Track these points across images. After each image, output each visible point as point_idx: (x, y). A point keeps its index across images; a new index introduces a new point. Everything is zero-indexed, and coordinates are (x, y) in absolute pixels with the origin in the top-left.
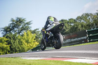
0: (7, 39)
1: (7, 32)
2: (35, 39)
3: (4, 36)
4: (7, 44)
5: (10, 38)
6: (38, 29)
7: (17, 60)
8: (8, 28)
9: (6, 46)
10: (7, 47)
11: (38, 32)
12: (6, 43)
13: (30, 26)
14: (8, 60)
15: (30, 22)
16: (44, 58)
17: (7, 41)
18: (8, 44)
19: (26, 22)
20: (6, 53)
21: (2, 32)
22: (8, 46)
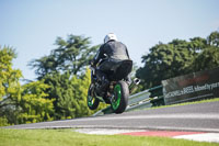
0: (47, 86)
1: (47, 68)
3: (39, 79)
4: (46, 98)
5: (55, 84)
7: (67, 135)
8: (49, 60)
9: (43, 101)
10: (48, 104)
12: (43, 94)
16: (128, 131)
17: (47, 91)
18: (50, 98)
19: (90, 46)
20: (45, 119)
21: (36, 68)
22: (48, 101)
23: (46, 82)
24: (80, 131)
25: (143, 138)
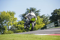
2: (42, 22)
6: (44, 15)
11: (45, 17)
12: (23, 24)
13: (39, 13)
15: (39, 10)
16: (49, 34)
19: (36, 10)
23: (24, 21)
25: (54, 36)
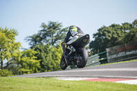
0: (36, 52)
1: (36, 42)
3: (32, 48)
4: (36, 59)
5: (41, 51)
8: (37, 37)
9: (34, 61)
10: (36, 63)
12: (34, 57)
14: (38, 80)
16: (88, 79)
17: (36, 55)
18: (38, 59)
19: (62, 28)
20: (35, 72)
21: (30, 41)
22: (37, 61)
23: (35, 50)
24: (59, 78)
25: (97, 83)
